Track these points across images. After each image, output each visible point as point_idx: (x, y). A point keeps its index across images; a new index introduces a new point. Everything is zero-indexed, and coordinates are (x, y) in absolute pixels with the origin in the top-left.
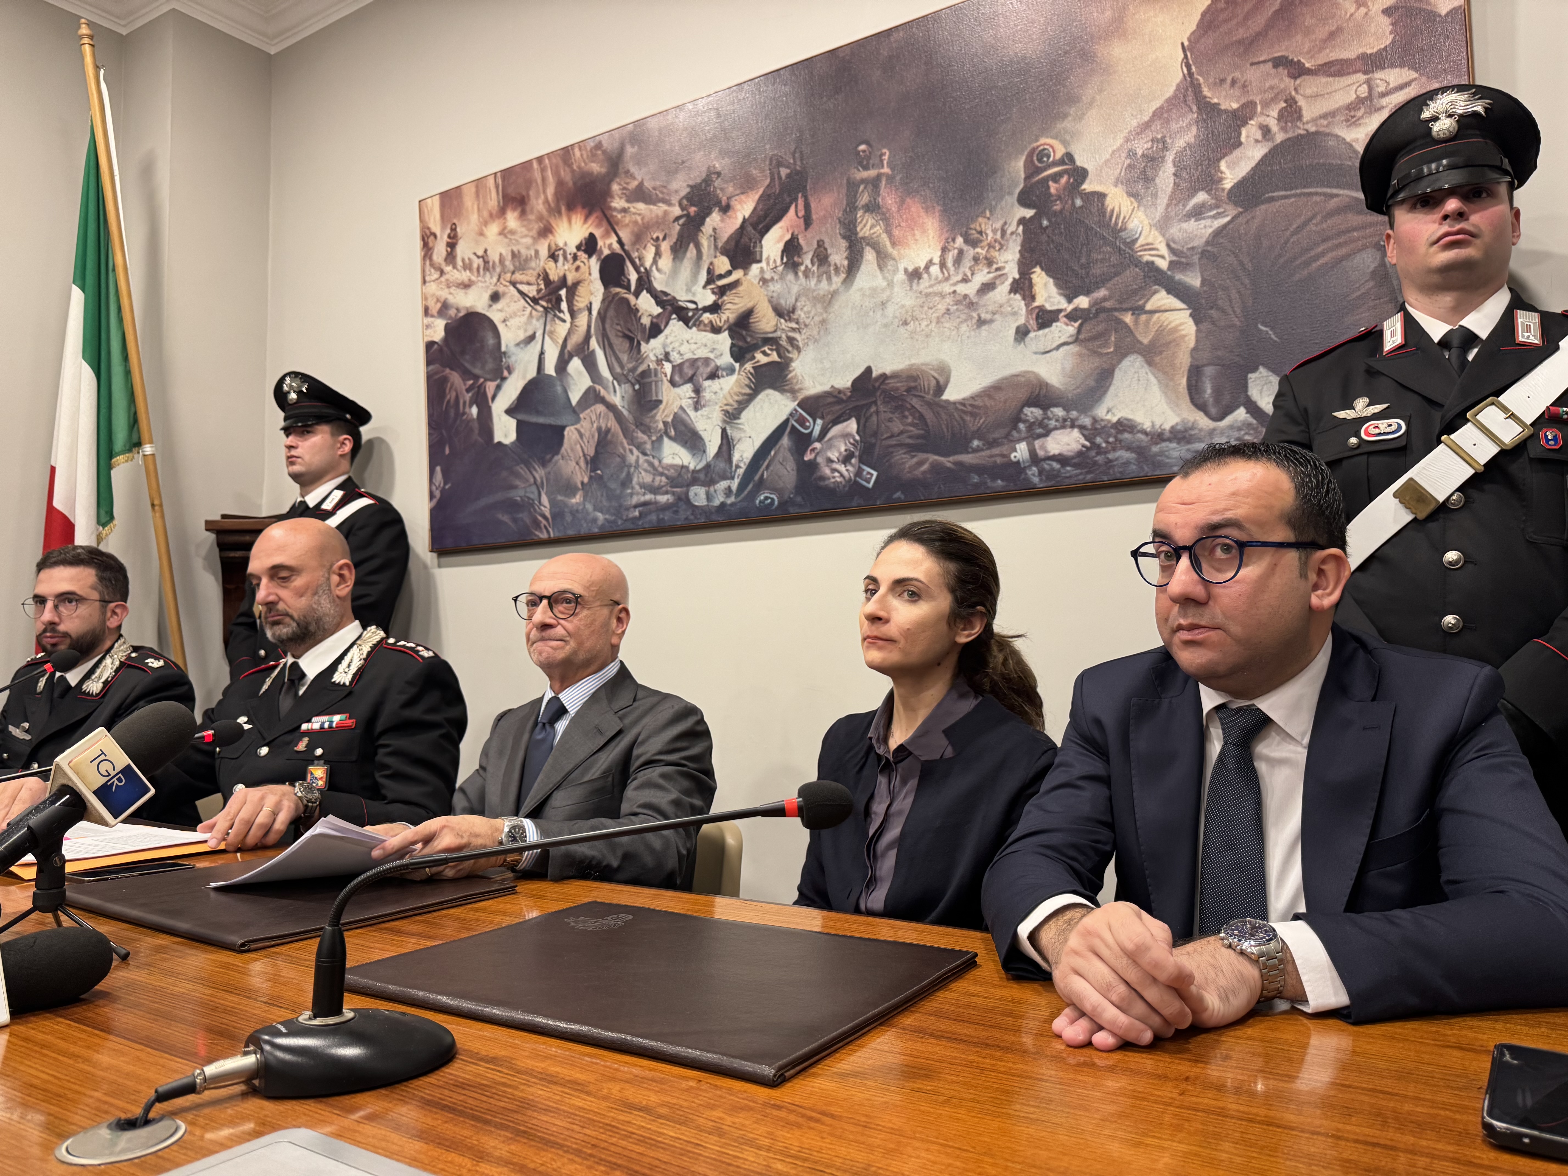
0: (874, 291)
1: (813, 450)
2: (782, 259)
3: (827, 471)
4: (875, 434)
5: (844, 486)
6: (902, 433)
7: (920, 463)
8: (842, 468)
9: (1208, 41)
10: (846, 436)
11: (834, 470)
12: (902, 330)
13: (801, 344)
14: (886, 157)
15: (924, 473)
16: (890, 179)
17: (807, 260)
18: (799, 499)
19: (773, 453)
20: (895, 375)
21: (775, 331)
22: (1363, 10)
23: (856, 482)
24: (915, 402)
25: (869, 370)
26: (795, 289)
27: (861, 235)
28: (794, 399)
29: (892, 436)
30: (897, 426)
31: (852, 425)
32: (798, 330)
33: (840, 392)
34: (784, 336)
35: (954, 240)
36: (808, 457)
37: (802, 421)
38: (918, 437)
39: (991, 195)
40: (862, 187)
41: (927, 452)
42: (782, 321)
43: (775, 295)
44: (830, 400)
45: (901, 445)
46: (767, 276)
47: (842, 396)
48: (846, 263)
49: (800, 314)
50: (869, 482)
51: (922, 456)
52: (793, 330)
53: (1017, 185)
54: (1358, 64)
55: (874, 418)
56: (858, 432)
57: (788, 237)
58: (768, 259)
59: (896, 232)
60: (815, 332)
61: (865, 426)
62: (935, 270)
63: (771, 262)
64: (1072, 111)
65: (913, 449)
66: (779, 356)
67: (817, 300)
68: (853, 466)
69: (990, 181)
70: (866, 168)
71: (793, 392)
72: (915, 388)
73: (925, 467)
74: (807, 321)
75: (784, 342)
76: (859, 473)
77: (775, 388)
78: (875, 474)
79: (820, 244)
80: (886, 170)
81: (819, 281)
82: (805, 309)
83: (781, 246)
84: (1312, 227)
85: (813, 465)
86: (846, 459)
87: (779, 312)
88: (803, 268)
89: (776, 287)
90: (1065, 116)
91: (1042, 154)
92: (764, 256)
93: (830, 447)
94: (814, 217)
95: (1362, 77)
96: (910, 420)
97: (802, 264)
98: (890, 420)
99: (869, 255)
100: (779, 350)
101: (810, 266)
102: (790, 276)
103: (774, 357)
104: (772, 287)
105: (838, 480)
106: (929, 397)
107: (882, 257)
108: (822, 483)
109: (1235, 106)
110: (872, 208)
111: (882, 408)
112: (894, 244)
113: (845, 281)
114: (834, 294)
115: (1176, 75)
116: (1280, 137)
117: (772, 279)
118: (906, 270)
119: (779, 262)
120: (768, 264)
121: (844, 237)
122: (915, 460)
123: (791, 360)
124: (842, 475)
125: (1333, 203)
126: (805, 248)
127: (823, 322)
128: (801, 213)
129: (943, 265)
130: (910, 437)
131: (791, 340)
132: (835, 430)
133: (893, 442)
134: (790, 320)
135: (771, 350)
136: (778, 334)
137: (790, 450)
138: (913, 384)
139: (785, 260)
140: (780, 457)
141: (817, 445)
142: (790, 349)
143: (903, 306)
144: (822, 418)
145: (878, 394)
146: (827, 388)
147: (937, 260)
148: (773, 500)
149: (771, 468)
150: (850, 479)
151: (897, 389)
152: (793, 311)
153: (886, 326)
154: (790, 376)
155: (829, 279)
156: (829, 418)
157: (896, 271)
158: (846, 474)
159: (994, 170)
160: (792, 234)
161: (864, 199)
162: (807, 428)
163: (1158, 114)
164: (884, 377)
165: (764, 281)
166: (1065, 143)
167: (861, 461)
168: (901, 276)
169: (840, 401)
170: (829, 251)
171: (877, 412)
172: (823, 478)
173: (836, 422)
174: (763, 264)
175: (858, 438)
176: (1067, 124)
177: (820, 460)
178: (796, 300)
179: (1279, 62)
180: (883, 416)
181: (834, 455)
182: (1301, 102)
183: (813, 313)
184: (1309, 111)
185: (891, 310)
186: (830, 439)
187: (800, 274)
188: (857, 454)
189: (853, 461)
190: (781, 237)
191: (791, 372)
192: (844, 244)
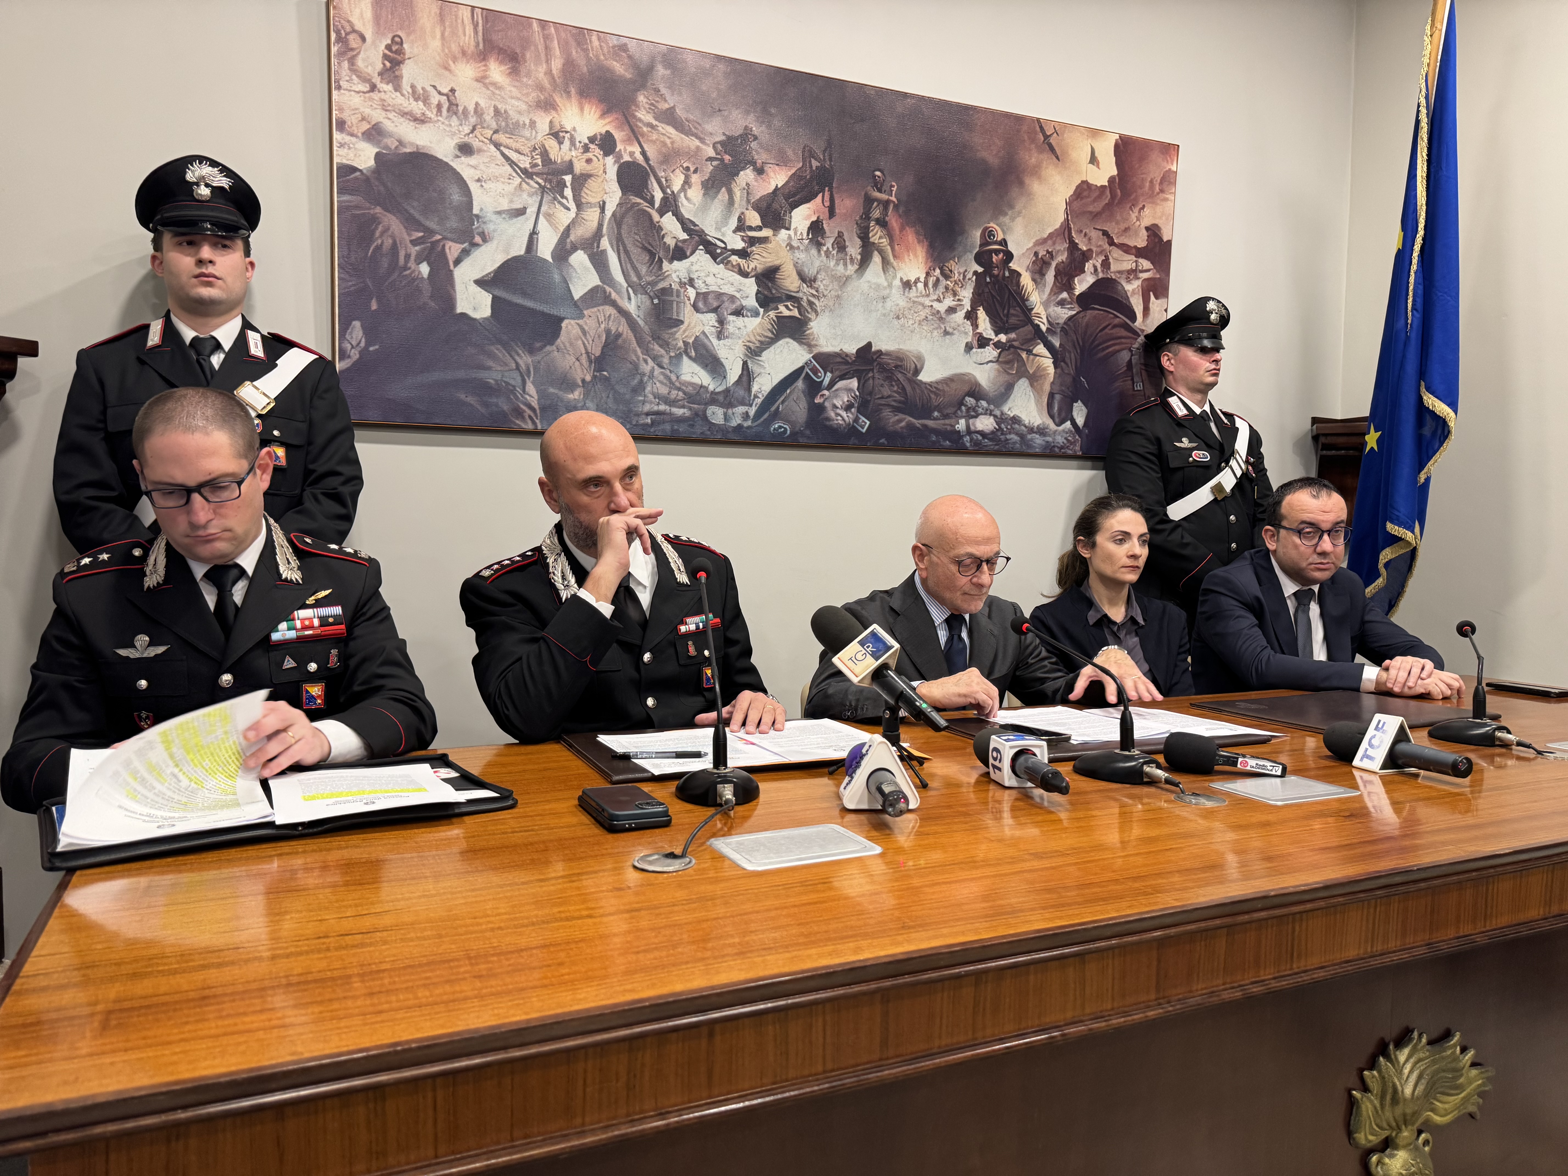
0: (878, 287)
1: (823, 395)
2: (808, 235)
3: (832, 414)
4: (870, 394)
5: (845, 428)
6: (889, 397)
7: (900, 421)
8: (844, 414)
9: (1076, 205)
10: (850, 390)
11: (838, 415)
12: (895, 322)
13: (819, 309)
14: (895, 189)
15: (902, 428)
16: (896, 207)
17: (829, 243)
18: (808, 432)
19: (788, 391)
20: (888, 354)
21: (798, 292)
22: (1138, 223)
23: (853, 427)
24: (900, 376)
25: (869, 345)
26: (817, 263)
27: (872, 240)
28: (810, 352)
29: (882, 398)
30: (886, 391)
31: (854, 383)
32: (818, 298)
33: (847, 355)
34: (805, 298)
35: (934, 270)
36: (818, 400)
37: (815, 371)
38: (900, 402)
39: (960, 249)
40: (875, 204)
41: (905, 414)
42: (805, 285)
43: (800, 262)
44: (839, 360)
45: (889, 405)
46: (795, 243)
47: (848, 358)
48: (859, 257)
49: (818, 283)
50: (863, 428)
51: (901, 416)
52: (814, 296)
53: (974, 247)
54: (1134, 251)
55: (871, 381)
56: (858, 389)
57: (814, 218)
58: (796, 230)
59: (896, 247)
60: (831, 304)
61: (863, 385)
62: (920, 286)
63: (799, 233)
64: (1010, 213)
65: (897, 410)
66: (800, 313)
67: (835, 278)
68: (852, 414)
69: (960, 238)
70: (880, 191)
71: (810, 346)
72: (901, 366)
73: (903, 424)
74: (826, 293)
75: (805, 304)
76: (856, 420)
77: (794, 339)
78: (868, 423)
79: (840, 235)
80: (893, 198)
81: (837, 264)
82: (824, 282)
83: (808, 223)
84: (1107, 330)
85: (821, 408)
86: (848, 408)
87: (802, 278)
88: (825, 248)
89: (801, 256)
90: (1006, 214)
91: (991, 234)
92: (793, 227)
93: (836, 396)
94: (837, 211)
95: (1133, 258)
96: (895, 388)
97: (824, 245)
98: (882, 386)
99: (877, 258)
100: (800, 308)
101: (831, 249)
102: (814, 251)
103: (795, 313)
104: (797, 254)
105: (840, 422)
106: (910, 375)
107: (885, 263)
108: (827, 423)
109: (1085, 248)
110: (882, 223)
111: (877, 375)
112: (895, 256)
113: (856, 271)
114: (848, 278)
115: (1061, 218)
116: (1101, 275)
117: (798, 248)
118: (901, 279)
119: (805, 236)
120: (796, 234)
121: (859, 237)
122: (897, 418)
123: (810, 320)
124: (843, 420)
125: (1117, 321)
126: (828, 234)
127: (838, 297)
128: (827, 204)
129: (926, 285)
130: (895, 401)
131: (811, 303)
132: (841, 384)
133: (883, 402)
134: (811, 286)
135: (794, 306)
136: (800, 295)
137: (803, 392)
138: (900, 363)
139: (810, 236)
140: (794, 396)
141: (826, 392)
142: (810, 310)
143: (898, 305)
144: (832, 372)
145: (875, 364)
146: (837, 350)
147: (922, 279)
148: (786, 429)
149: (786, 403)
150: (849, 424)
151: (889, 364)
152: (815, 280)
153: (884, 315)
154: (808, 332)
155: (845, 265)
156: (837, 373)
157: (895, 277)
158: (846, 419)
159: (963, 232)
160: (818, 218)
161: (876, 214)
162: (819, 377)
163: (1051, 236)
164: (880, 353)
165: (791, 247)
166: (1004, 232)
167: (859, 411)
168: (897, 283)
169: (847, 363)
170: (847, 244)
171: (873, 378)
172: (828, 419)
173: (842, 377)
174: (791, 232)
175: (857, 393)
176: (1006, 220)
177: (827, 404)
178: (818, 273)
179: (1105, 233)
180: (877, 382)
181: (838, 403)
182: (1111, 260)
183: (830, 288)
184: (1114, 267)
185: (889, 304)
186: (836, 390)
187: (822, 252)
188: (856, 405)
189: (853, 410)
190: (808, 217)
191: (809, 329)
192: (858, 242)
